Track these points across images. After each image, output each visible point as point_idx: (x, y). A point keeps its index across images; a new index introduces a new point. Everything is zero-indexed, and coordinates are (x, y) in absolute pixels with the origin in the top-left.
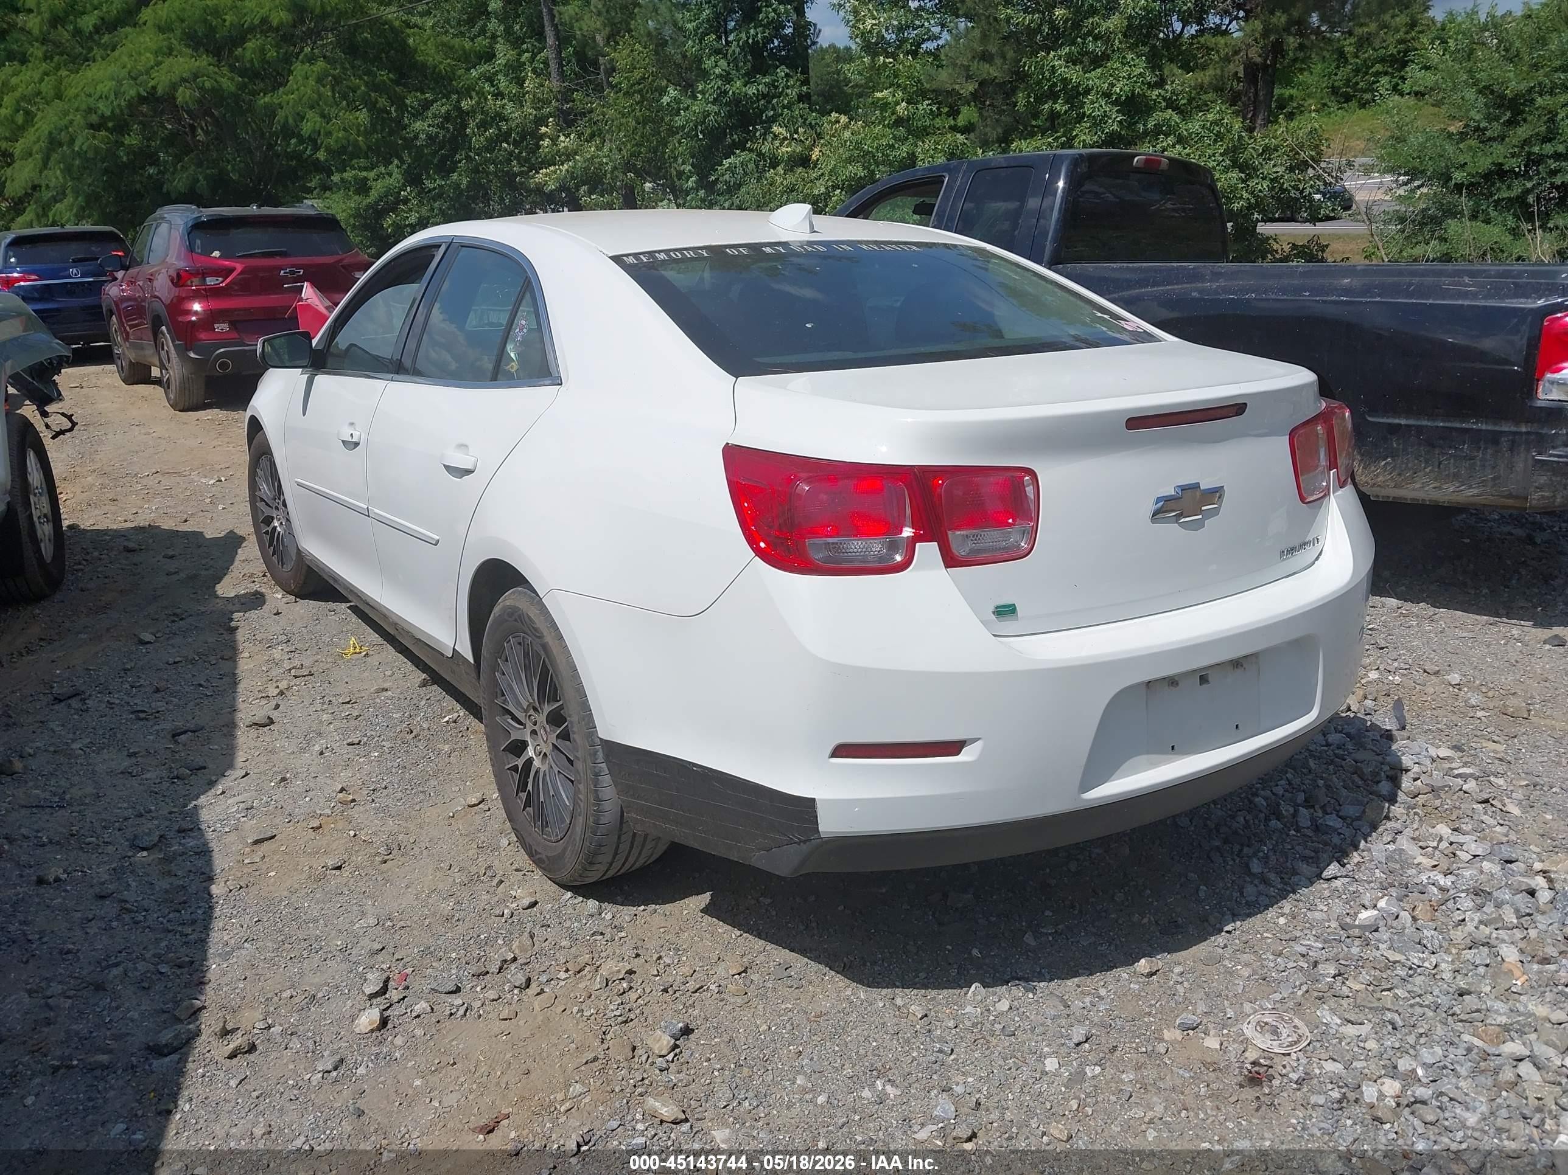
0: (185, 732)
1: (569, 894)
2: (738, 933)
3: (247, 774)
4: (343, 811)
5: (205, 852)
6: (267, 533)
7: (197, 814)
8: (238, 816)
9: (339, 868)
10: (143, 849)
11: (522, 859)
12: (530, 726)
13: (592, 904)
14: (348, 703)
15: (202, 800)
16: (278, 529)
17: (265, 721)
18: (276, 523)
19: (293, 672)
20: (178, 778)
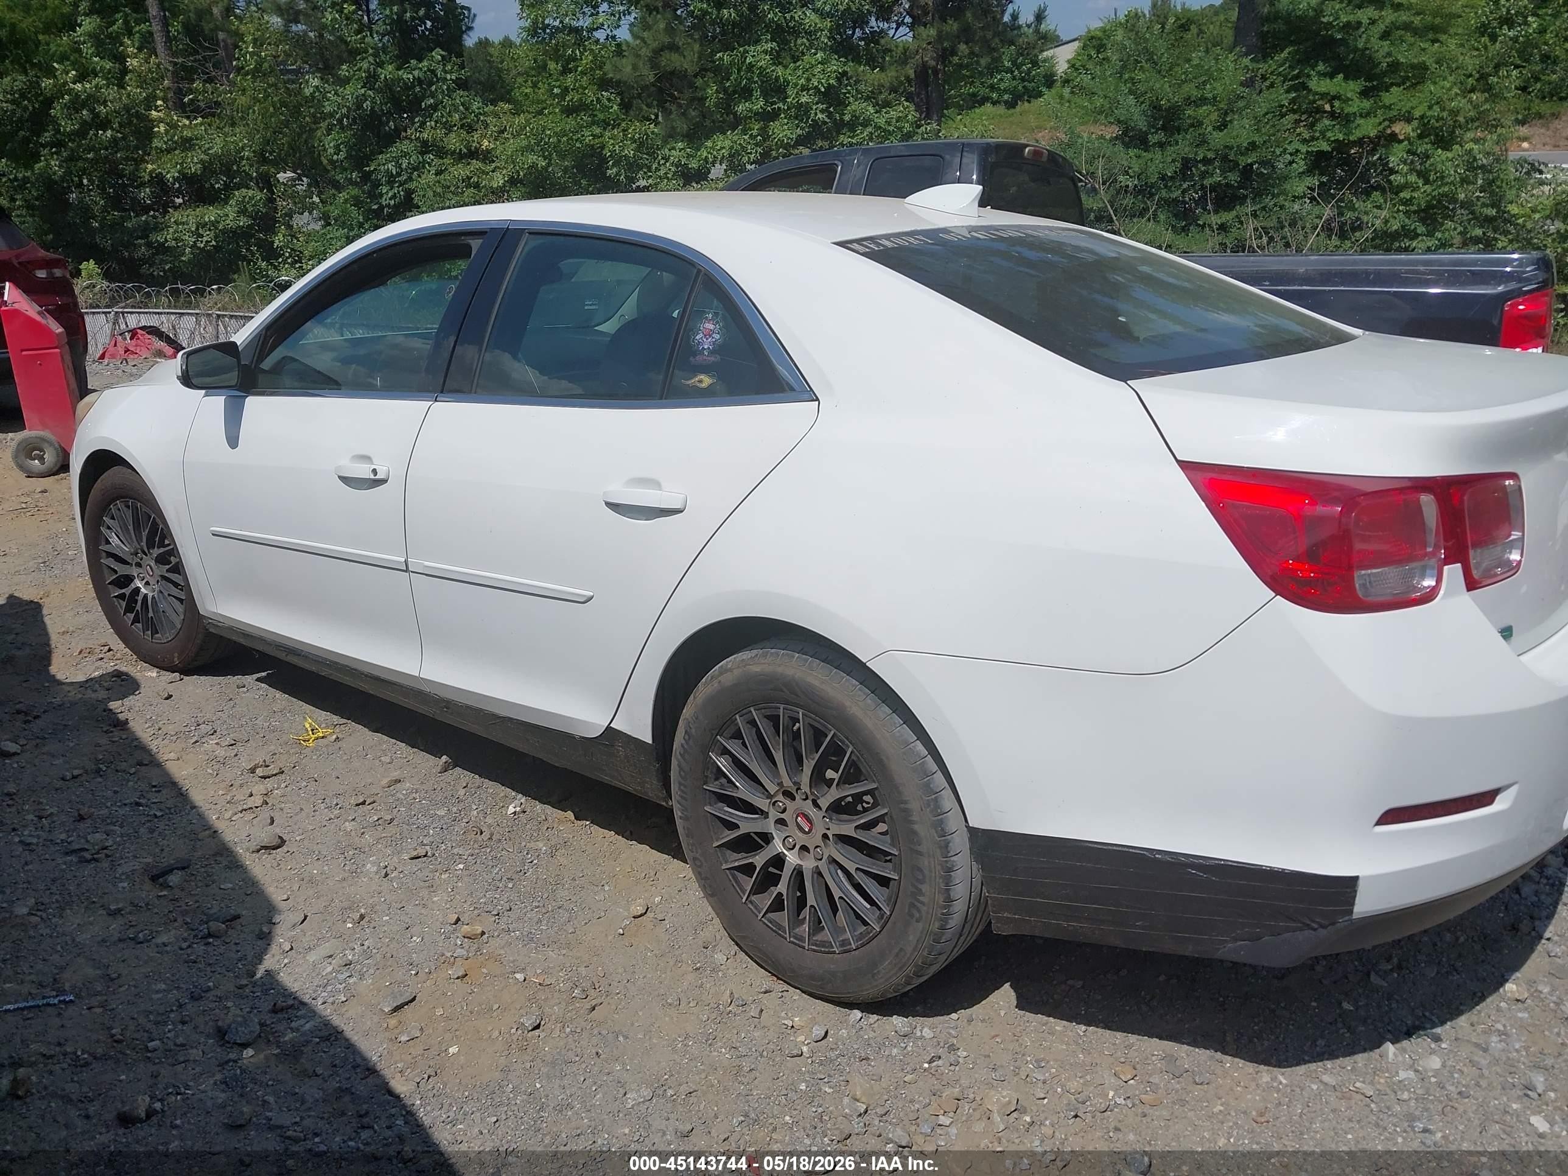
0: (171, 871)
1: (857, 1014)
2: (1084, 1028)
3: (306, 917)
4: (479, 949)
5: (331, 1035)
6: (122, 597)
7: (278, 982)
8: (341, 977)
9: (537, 1027)
10: (245, 1046)
11: (762, 978)
12: (774, 815)
13: (897, 1021)
14: (364, 803)
15: (269, 962)
16: (143, 590)
17: (275, 842)
18: (138, 583)
19: (260, 772)
20: (210, 935)
